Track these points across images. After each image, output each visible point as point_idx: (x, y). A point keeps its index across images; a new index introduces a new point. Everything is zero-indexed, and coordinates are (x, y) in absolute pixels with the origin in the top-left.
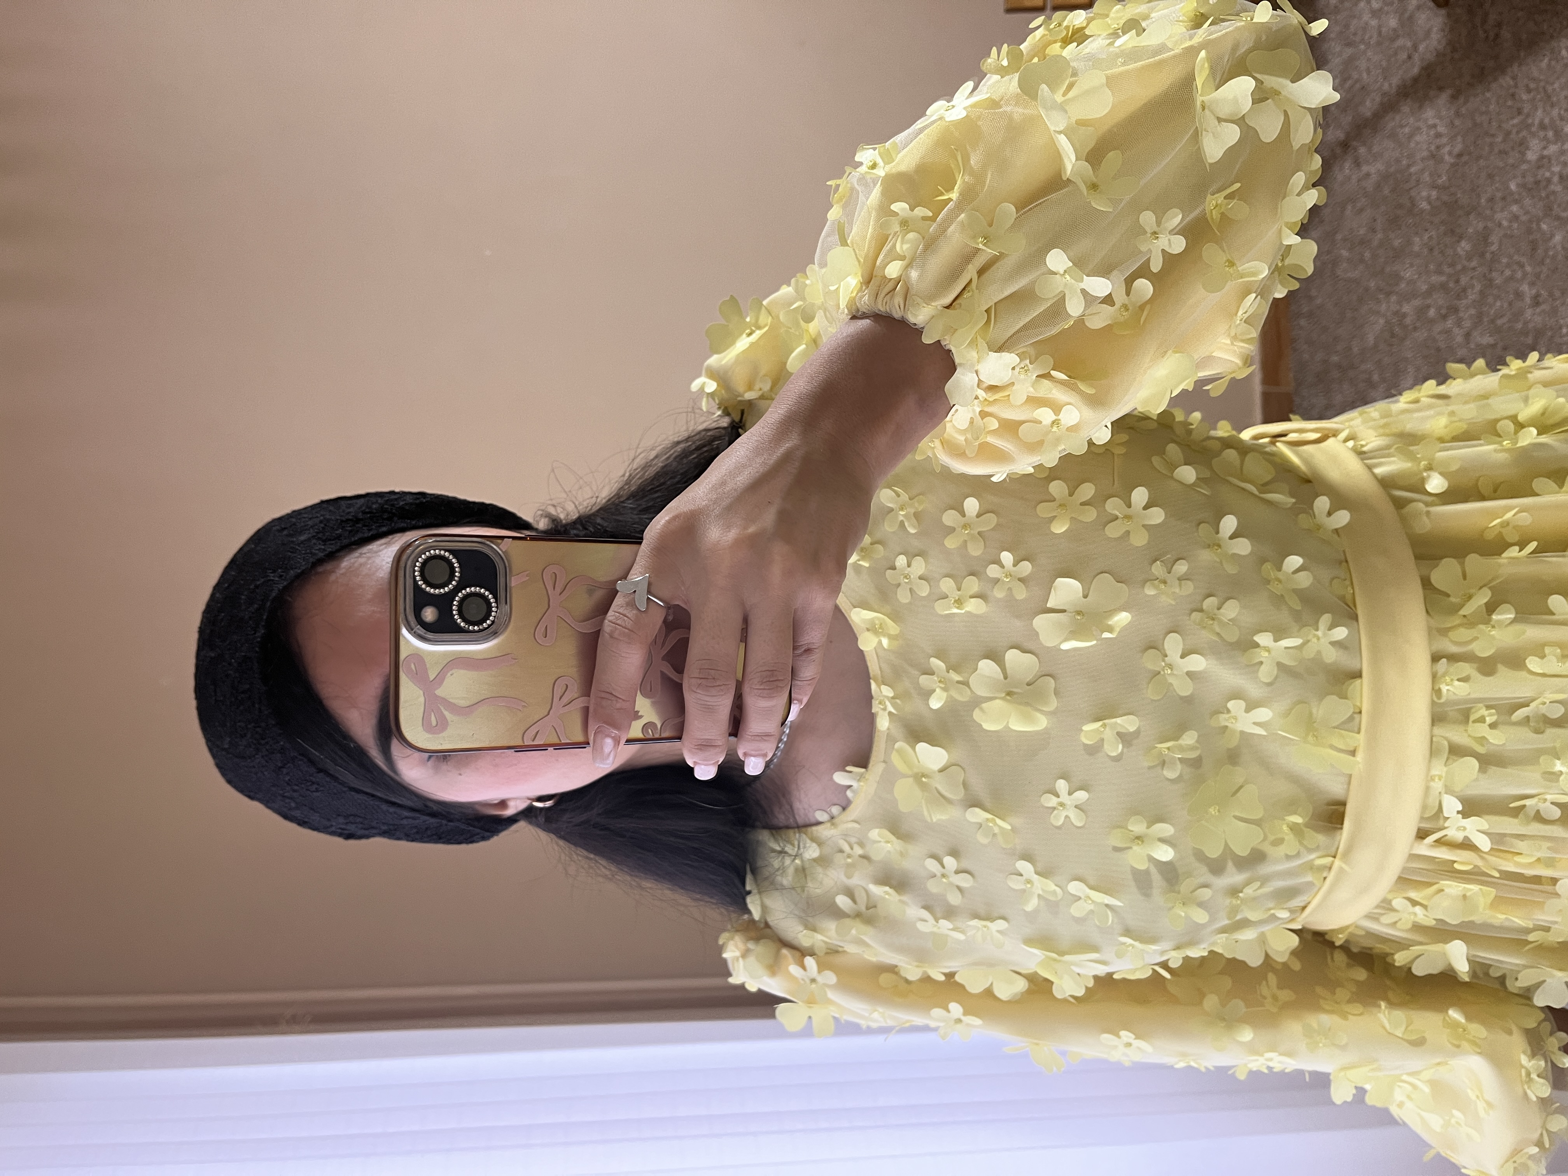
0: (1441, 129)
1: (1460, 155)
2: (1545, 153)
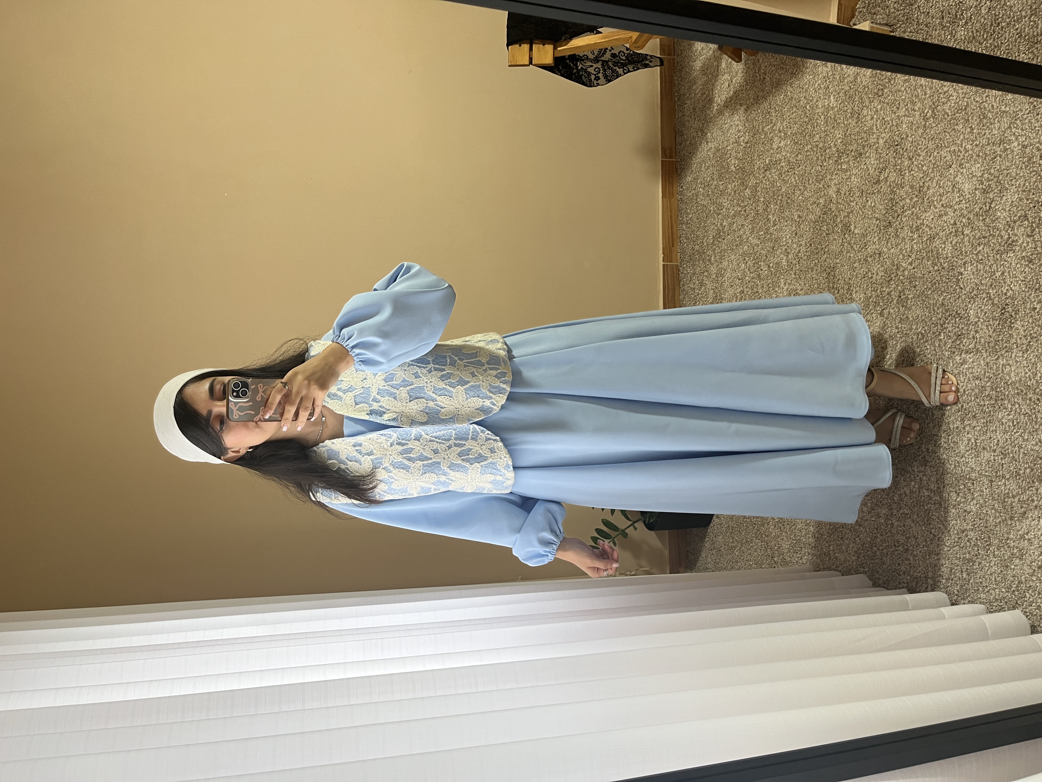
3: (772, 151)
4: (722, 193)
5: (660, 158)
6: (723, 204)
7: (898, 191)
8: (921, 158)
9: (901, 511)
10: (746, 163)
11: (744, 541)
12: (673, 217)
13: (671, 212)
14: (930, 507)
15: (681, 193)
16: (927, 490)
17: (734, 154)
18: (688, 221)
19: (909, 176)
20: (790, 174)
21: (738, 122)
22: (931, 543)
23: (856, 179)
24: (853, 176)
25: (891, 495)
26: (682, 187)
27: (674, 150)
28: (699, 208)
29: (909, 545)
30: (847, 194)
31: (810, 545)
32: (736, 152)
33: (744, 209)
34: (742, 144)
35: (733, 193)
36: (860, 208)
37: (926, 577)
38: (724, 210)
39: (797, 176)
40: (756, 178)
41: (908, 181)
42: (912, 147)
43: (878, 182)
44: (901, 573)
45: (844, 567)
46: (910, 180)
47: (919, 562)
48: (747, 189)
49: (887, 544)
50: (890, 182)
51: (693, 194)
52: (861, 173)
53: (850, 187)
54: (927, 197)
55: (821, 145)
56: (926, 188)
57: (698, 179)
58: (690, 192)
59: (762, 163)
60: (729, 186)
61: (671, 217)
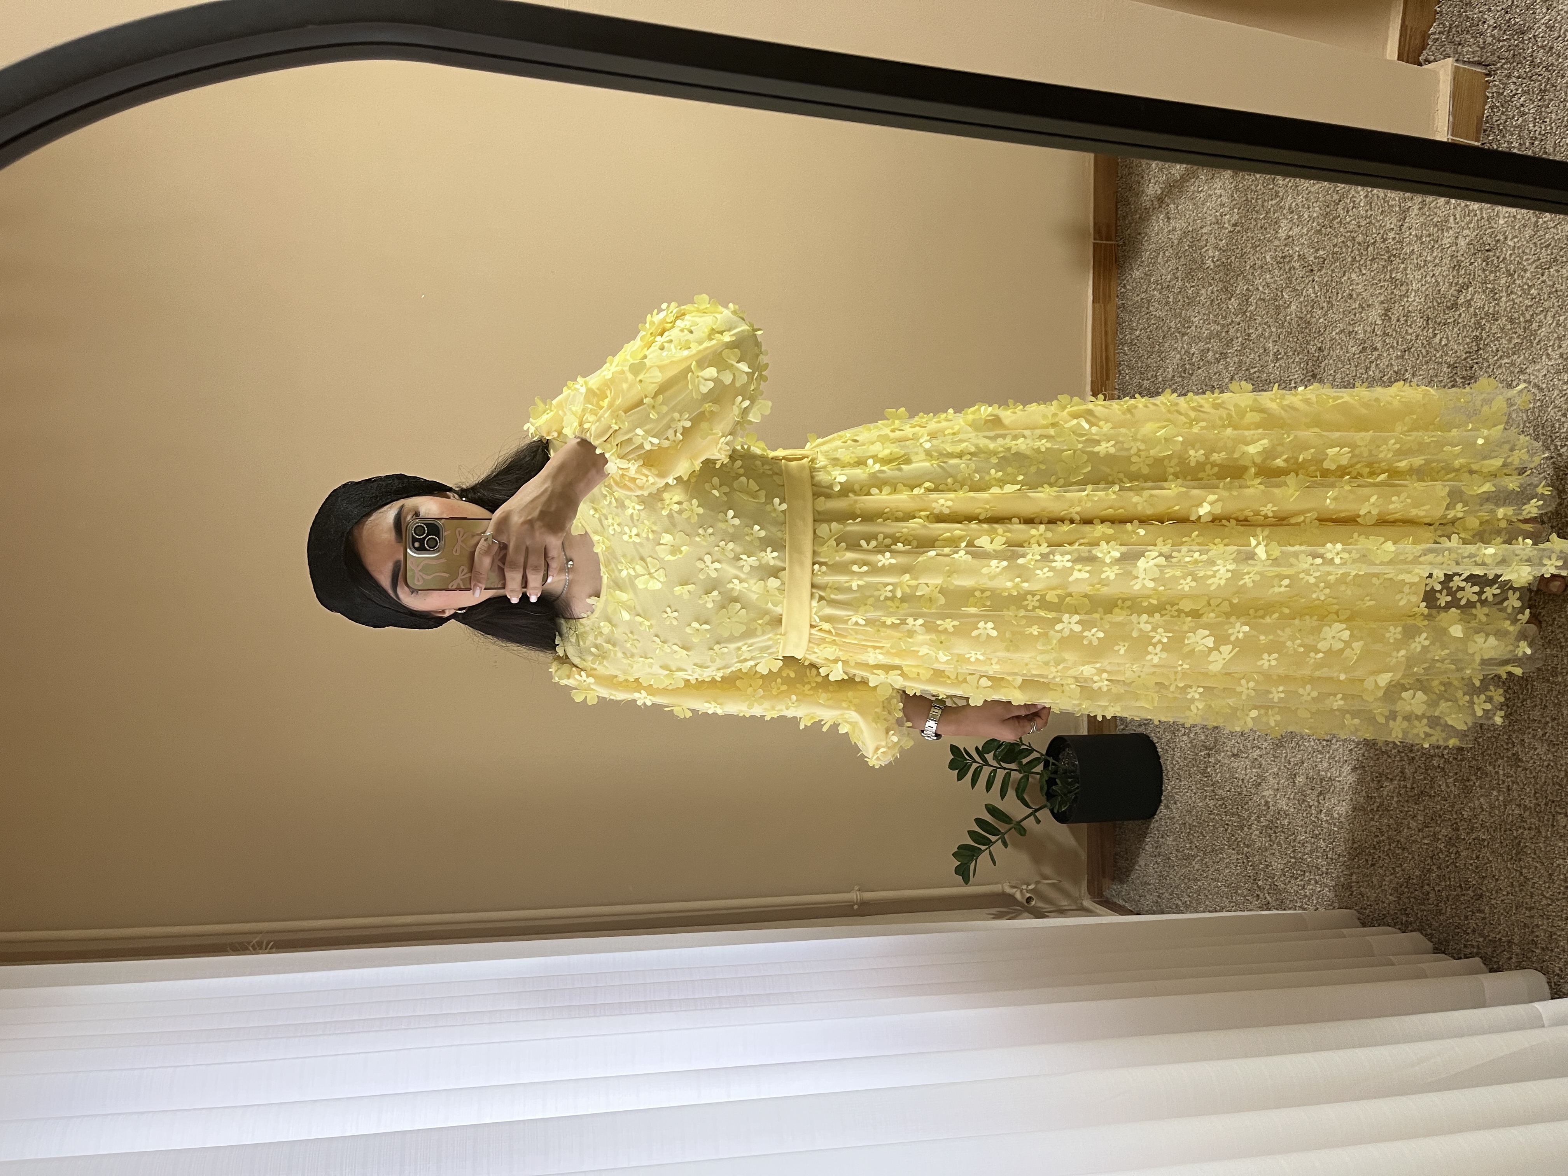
0: (1225, 200)
1: (1235, 225)
2: (1290, 233)
3: (1277, 243)
4: (1191, 302)
5: (1092, 240)
6: (1192, 318)
7: (1488, 325)
8: (1528, 274)
9: (1474, 836)
10: (1233, 257)
11: (1209, 849)
12: (1110, 333)
13: (1106, 324)
14: (1522, 833)
15: (1123, 296)
16: (1519, 805)
17: (1212, 240)
18: (1132, 340)
19: (1506, 302)
20: (1307, 281)
21: (1222, 191)
22: (1521, 890)
23: (1417, 299)
24: (1413, 294)
25: (1457, 807)
26: (1125, 285)
27: (1114, 228)
28: (1152, 322)
29: (1484, 889)
30: (1402, 319)
31: (1319, 869)
32: (1216, 238)
33: (1226, 329)
34: (1226, 226)
35: (1209, 303)
36: (1423, 344)
37: (1509, 942)
38: (1193, 328)
39: (1319, 286)
40: (1248, 281)
41: (1505, 310)
42: (1513, 257)
43: (1455, 306)
44: (1469, 931)
45: (1375, 909)
46: (1508, 309)
47: (1499, 919)
48: (1233, 299)
49: (1448, 883)
50: (1475, 309)
51: (1142, 299)
52: (1426, 290)
53: (1406, 310)
54: (1537, 340)
55: (1360, 238)
56: (1535, 326)
57: (1151, 276)
58: (1138, 295)
59: (1258, 259)
60: (1203, 291)
61: (1106, 333)
